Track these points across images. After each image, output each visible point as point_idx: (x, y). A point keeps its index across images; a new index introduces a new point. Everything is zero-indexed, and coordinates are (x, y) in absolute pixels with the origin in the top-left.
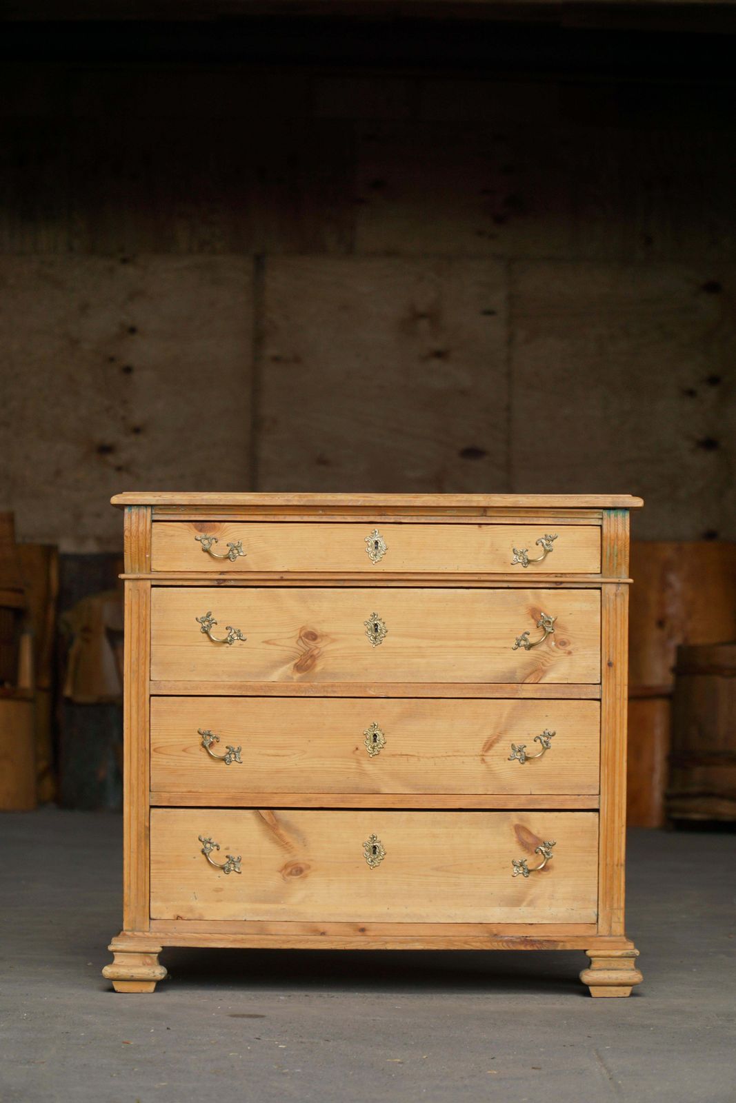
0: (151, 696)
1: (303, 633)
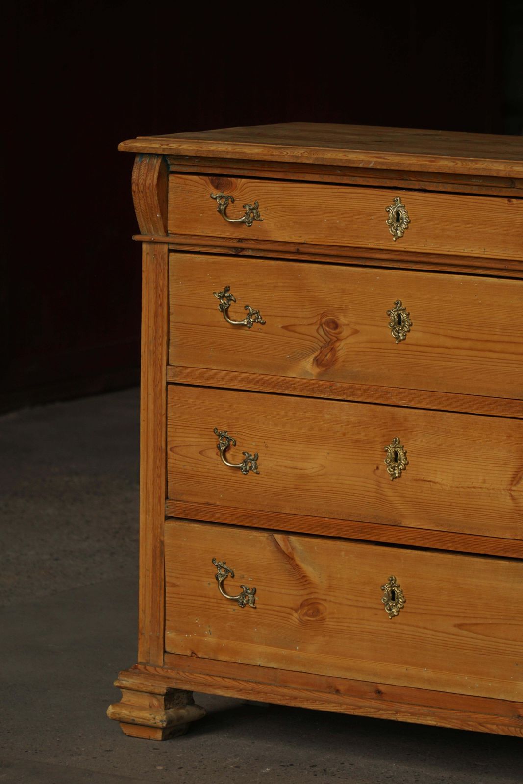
0: (168, 383)
1: (324, 320)
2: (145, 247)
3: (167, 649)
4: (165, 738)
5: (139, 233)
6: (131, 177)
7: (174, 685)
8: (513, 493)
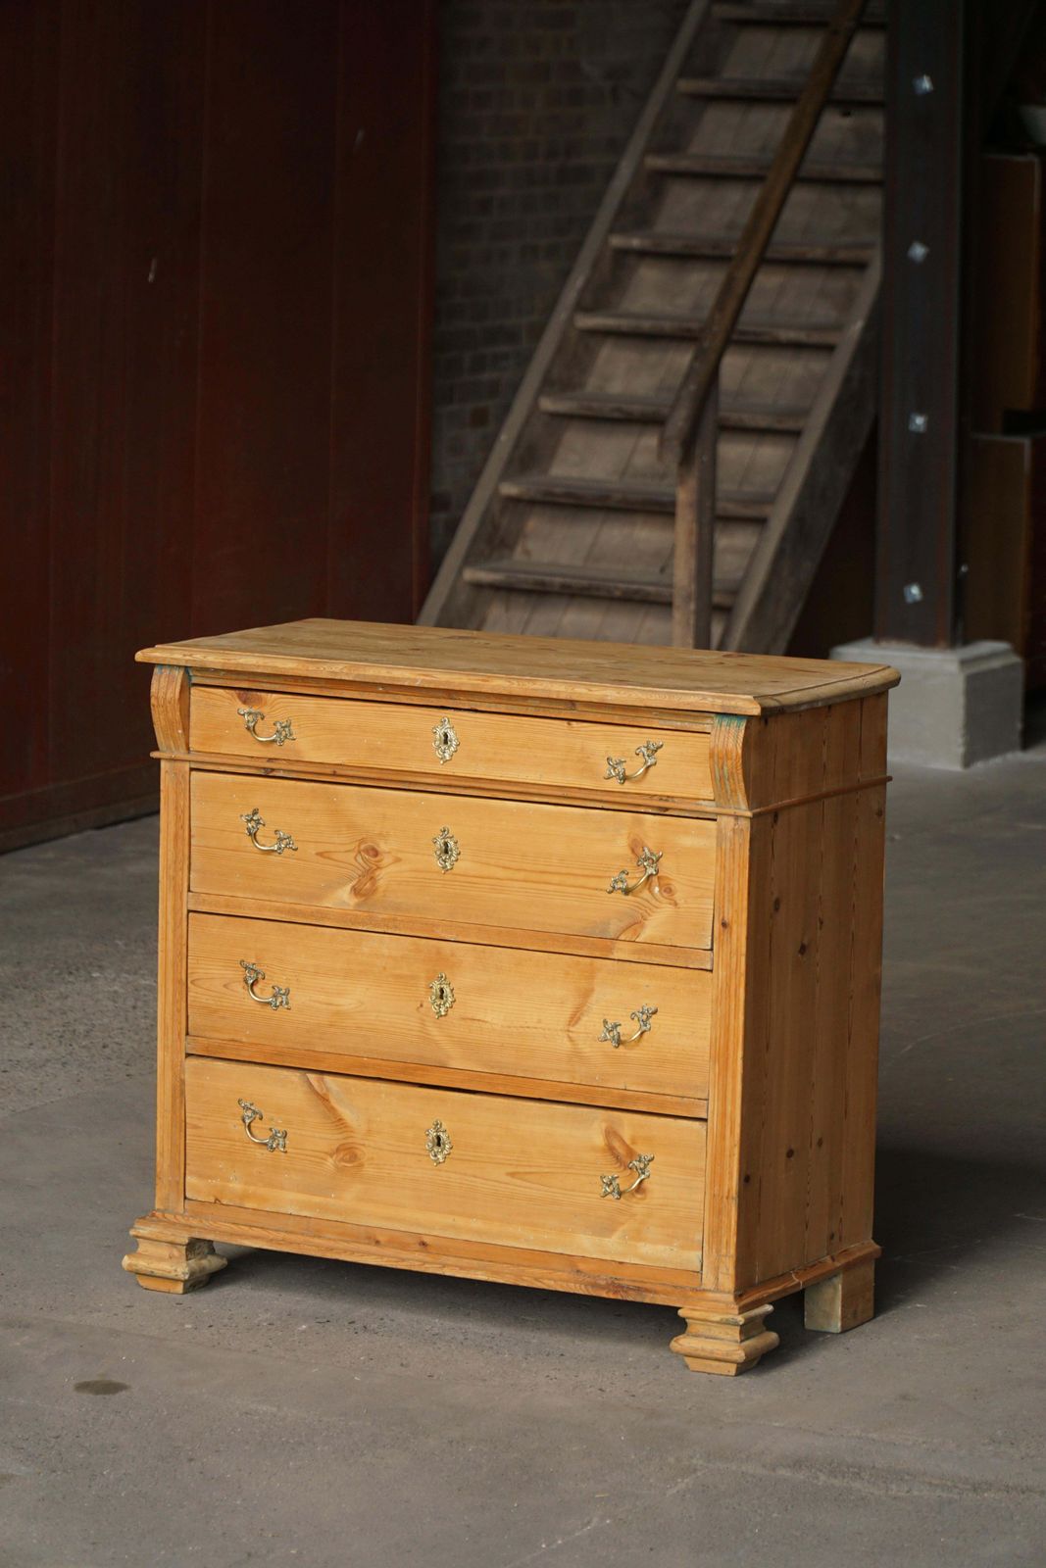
0: (189, 911)
1: (362, 847)
2: (163, 764)
3: (187, 1196)
4: (186, 1291)
5: (157, 749)
6: (150, 690)
7: (197, 1235)
8: (570, 1034)
